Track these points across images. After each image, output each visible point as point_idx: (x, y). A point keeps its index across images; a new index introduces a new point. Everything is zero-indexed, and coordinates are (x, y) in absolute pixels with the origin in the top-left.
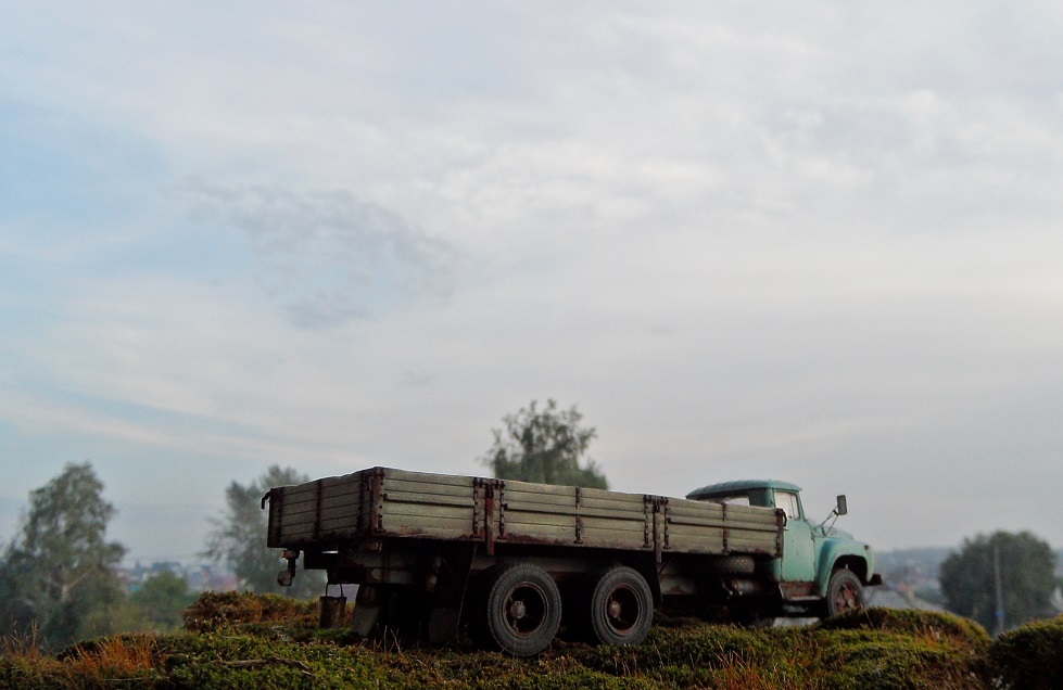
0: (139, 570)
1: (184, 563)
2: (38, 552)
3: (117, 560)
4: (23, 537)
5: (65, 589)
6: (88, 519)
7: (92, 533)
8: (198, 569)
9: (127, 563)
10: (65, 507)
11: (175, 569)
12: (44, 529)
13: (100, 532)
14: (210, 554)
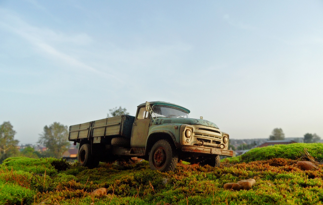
0: (22, 146)
1: (33, 144)
3: (17, 144)
5: (4, 151)
6: (10, 135)
7: (11, 138)
8: (37, 146)
9: (20, 144)
10: (3, 131)
11: (31, 146)
13: (13, 138)
14: (39, 142)
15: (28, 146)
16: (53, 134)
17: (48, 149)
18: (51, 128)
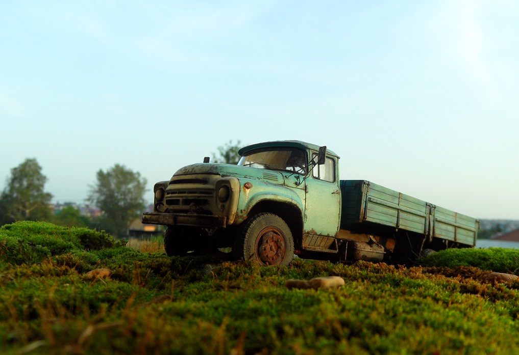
0: (58, 205)
2: (15, 195)
3: (49, 200)
4: (8, 189)
5: (27, 211)
6: (36, 182)
7: (39, 188)
8: (84, 206)
10: (26, 176)
11: (74, 206)
12: (17, 185)
13: (41, 188)
14: (89, 200)
15: (69, 205)
16: (113, 186)
17: (103, 212)
18: (109, 174)
